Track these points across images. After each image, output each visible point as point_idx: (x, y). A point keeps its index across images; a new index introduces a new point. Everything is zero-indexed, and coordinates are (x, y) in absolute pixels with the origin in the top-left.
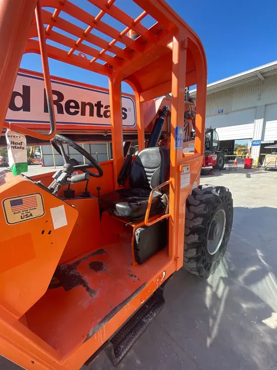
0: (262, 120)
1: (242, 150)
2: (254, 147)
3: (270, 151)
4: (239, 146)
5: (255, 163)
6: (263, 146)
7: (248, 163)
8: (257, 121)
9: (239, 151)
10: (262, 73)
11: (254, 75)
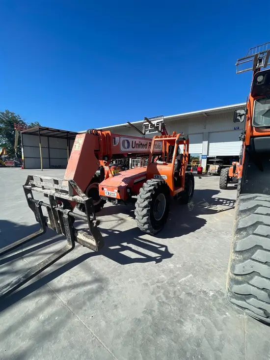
0: (207, 142)
1: (195, 161)
2: (203, 159)
3: (212, 163)
4: (193, 158)
5: (204, 171)
6: (208, 159)
7: (199, 170)
8: (204, 142)
9: (193, 162)
10: (206, 113)
11: (201, 114)
